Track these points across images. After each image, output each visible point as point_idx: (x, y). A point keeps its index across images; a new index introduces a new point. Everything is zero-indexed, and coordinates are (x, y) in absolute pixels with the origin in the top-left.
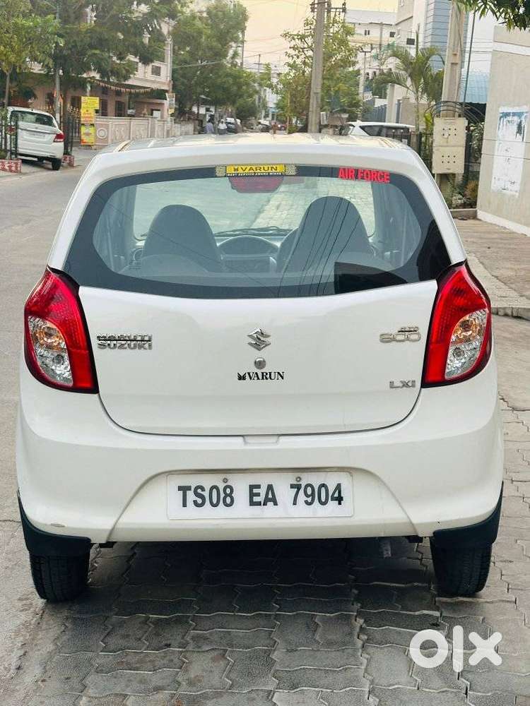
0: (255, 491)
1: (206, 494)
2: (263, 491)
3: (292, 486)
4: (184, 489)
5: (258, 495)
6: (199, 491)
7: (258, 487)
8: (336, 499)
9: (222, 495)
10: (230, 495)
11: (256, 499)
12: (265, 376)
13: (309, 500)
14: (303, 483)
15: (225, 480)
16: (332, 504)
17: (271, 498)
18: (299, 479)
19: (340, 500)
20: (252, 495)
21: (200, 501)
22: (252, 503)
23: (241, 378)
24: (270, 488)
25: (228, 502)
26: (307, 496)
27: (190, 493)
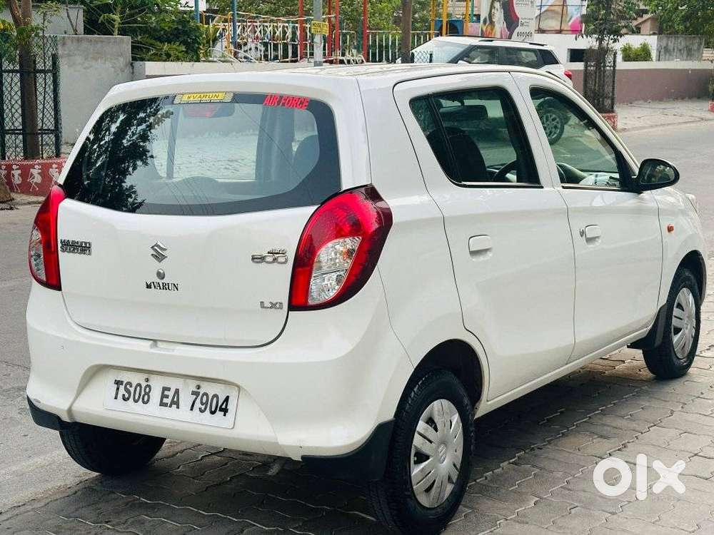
0: (166, 393)
1: (132, 390)
2: (171, 394)
3: (193, 393)
4: (118, 383)
5: (167, 397)
6: (128, 386)
7: (169, 389)
8: (221, 410)
9: (143, 393)
10: (148, 394)
11: (165, 400)
12: (165, 287)
13: (203, 407)
14: (202, 391)
15: (147, 380)
16: (219, 414)
17: (176, 403)
18: (199, 387)
19: (225, 411)
20: (164, 396)
21: (127, 396)
22: (162, 404)
23: (149, 286)
24: (177, 391)
25: (146, 399)
26: (202, 404)
27: (122, 388)
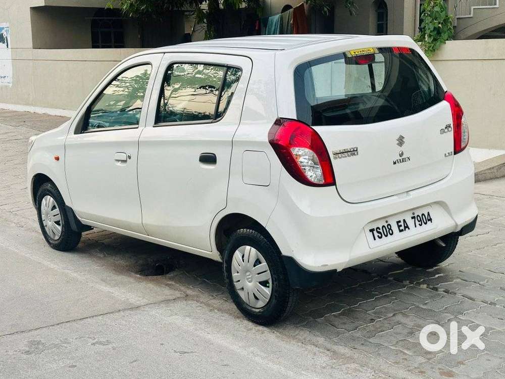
0: (399, 224)
1: (381, 231)
2: (402, 223)
3: (412, 218)
4: (372, 231)
5: (401, 226)
6: (378, 230)
7: (400, 222)
8: (429, 220)
9: (388, 230)
10: (391, 229)
11: (401, 228)
12: (404, 160)
13: (420, 223)
14: (416, 215)
15: (387, 222)
16: (429, 223)
17: (407, 227)
18: (413, 214)
19: (430, 220)
20: (399, 226)
21: (380, 236)
22: (401, 231)
23: (395, 163)
24: (404, 220)
25: (391, 233)
26: (419, 221)
27: (375, 232)
